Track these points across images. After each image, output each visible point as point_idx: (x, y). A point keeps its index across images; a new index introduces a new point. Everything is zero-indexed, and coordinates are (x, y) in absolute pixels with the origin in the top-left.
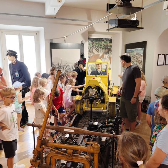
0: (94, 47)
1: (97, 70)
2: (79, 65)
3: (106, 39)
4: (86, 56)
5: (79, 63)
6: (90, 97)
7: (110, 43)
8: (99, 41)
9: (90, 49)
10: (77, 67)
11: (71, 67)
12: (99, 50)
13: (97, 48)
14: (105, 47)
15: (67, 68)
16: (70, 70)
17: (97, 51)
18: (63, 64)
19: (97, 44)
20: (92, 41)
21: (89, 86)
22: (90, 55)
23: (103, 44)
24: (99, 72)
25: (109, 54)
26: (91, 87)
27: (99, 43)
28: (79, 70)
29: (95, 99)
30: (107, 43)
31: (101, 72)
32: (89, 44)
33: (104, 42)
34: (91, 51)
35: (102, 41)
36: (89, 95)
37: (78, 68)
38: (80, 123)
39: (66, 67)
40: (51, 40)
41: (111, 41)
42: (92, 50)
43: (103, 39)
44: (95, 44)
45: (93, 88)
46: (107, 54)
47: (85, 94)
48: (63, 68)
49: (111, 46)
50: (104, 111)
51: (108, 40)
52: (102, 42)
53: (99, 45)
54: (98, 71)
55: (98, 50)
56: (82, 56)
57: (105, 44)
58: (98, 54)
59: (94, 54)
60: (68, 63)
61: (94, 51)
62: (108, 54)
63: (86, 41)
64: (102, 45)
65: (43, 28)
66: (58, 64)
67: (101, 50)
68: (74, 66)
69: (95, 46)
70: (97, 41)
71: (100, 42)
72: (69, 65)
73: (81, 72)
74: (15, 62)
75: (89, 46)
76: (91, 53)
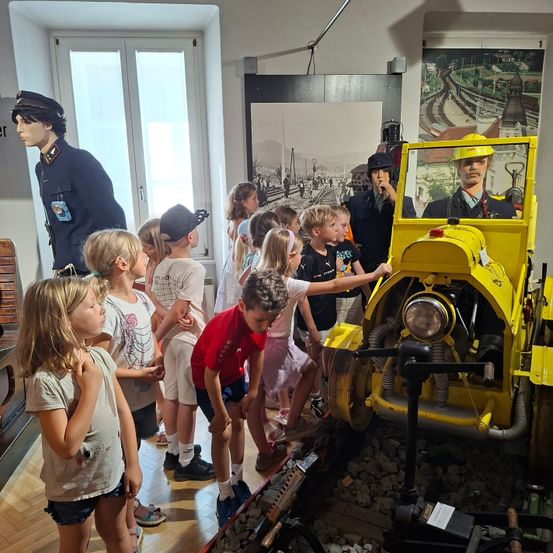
0: (454, 91)
1: (459, 194)
2: (374, 176)
3: (511, 52)
4: (410, 134)
5: (375, 163)
6: (407, 353)
7: (532, 69)
8: (478, 62)
9: (431, 104)
10: (366, 187)
11: (335, 184)
12: (474, 107)
13: (468, 98)
14: (506, 90)
15: (316, 188)
16: (330, 197)
17: (466, 112)
18: (302, 170)
19: (465, 77)
20: (443, 66)
21: (406, 280)
22: (428, 130)
23: (495, 78)
24: (472, 205)
25: (524, 123)
26: (418, 286)
27: (477, 72)
28: (373, 199)
29: (439, 369)
30: (518, 70)
31: (480, 205)
32: (426, 77)
33: (505, 68)
34: (435, 112)
35: (494, 61)
36: (405, 333)
37: (370, 188)
38: (347, 481)
39: (315, 184)
40: (250, 61)
41: (536, 59)
42: (441, 108)
43: (496, 51)
44: (459, 81)
45: (428, 290)
46: (514, 123)
47: (384, 321)
48: (302, 190)
49: (537, 88)
50: (496, 431)
51: (522, 60)
52: (494, 68)
53: (475, 84)
54: (468, 199)
55: (469, 110)
56: (391, 133)
57: (508, 76)
58: (472, 123)
59: (450, 124)
60: (323, 168)
61: (451, 110)
62: (519, 125)
63: (411, 62)
64: (491, 82)
65: (215, 9)
66: (279, 173)
67: (488, 107)
68: (350, 180)
69: (457, 86)
70: (467, 64)
71: (480, 68)
72: (329, 174)
73: (380, 207)
74: (52, 152)
75: (427, 87)
76: (433, 120)
